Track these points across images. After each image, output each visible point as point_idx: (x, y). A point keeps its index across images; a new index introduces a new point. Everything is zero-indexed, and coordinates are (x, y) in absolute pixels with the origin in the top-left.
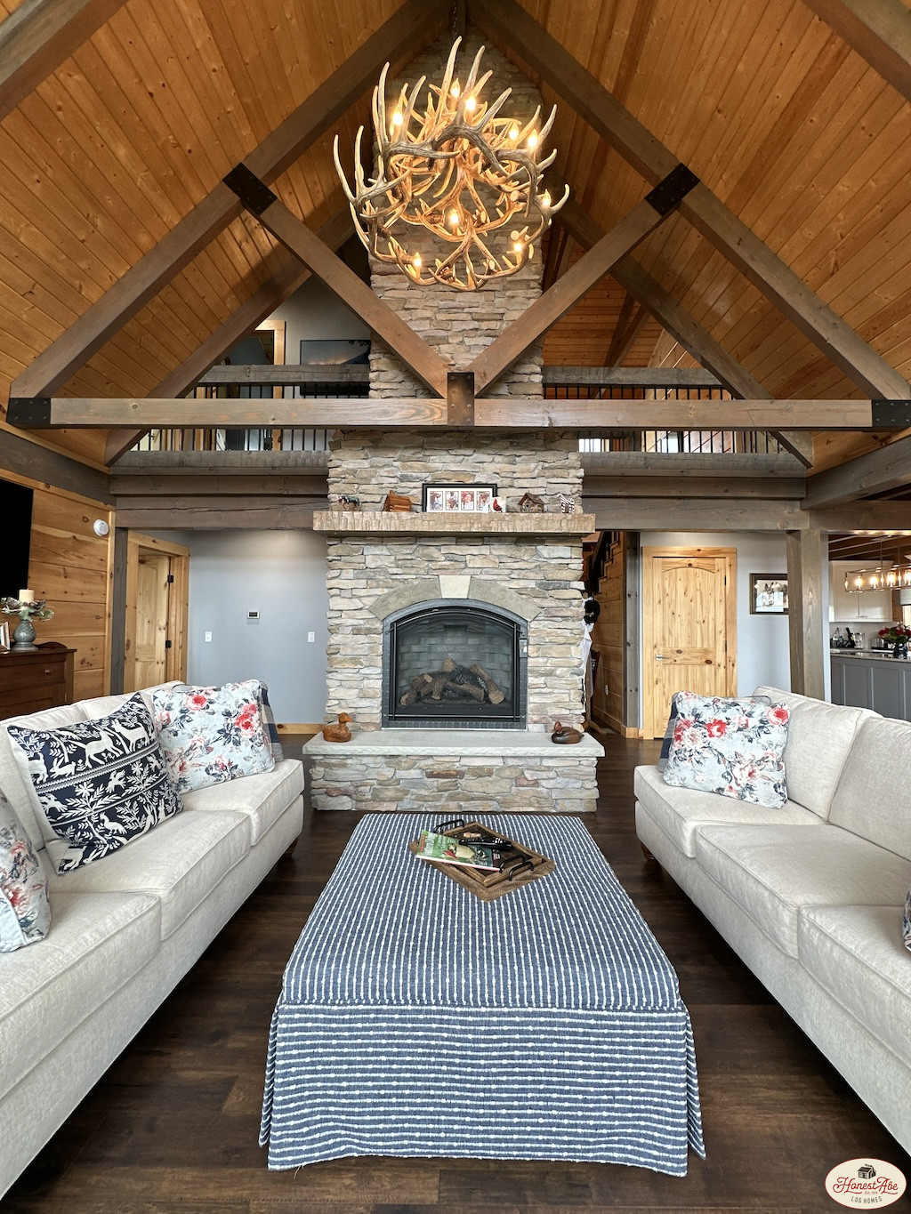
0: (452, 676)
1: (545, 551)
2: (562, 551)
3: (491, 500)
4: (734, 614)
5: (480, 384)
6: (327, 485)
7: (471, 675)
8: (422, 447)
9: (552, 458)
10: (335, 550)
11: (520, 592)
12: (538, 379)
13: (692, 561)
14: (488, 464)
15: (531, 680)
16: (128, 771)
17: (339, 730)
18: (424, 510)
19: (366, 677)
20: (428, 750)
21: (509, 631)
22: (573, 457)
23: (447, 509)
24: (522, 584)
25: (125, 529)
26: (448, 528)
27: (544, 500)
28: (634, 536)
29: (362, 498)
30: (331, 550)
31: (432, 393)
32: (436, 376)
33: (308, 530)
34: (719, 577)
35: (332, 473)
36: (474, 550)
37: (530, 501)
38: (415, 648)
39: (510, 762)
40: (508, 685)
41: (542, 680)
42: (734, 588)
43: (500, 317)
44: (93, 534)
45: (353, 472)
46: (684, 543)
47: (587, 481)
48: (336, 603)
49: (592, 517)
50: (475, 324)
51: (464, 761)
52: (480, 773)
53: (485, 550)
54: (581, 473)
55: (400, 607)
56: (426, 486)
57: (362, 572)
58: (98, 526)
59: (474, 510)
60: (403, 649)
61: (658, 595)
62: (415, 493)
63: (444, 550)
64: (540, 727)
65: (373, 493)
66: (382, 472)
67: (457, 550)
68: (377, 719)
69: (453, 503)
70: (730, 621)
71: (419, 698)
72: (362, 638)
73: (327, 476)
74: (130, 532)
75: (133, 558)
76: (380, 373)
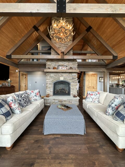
0: (61, 90)
1: (73, 74)
2: (75, 74)
3: (66, 68)
4: (97, 82)
5: (65, 53)
6: (46, 66)
7: (64, 89)
8: (58, 61)
9: (74, 63)
10: (47, 74)
11: (70, 79)
12: (72, 53)
13: (92, 75)
14: (66, 63)
15: (71, 90)
16: (26, 99)
17: (48, 96)
18: (58, 69)
19: (51, 90)
20: (59, 98)
21: (68, 84)
22: (76, 62)
23: (61, 69)
24: (70, 78)
25: (20, 71)
26: (61, 71)
27: (73, 68)
28: (84, 72)
29: (50, 67)
30: (46, 74)
31: (59, 55)
32: (59, 52)
33: (44, 71)
34: (95, 77)
35: (46, 64)
36: (64, 74)
37: (71, 68)
38: (57, 86)
39: (68, 100)
40: (68, 90)
41: (72, 90)
42: (97, 79)
43: (67, 45)
44: (16, 72)
45: (49, 64)
46: (91, 73)
47: (78, 65)
48: (47, 81)
49: (78, 70)
50: (64, 46)
51: (63, 100)
52: (65, 101)
53: (65, 74)
54: (77, 64)
55: (55, 81)
56: (58, 66)
57: (50, 77)
58: (17, 71)
59: (64, 69)
60: (55, 86)
61: (87, 80)
62: (57, 67)
63: (60, 74)
64: (72, 96)
65: (52, 67)
66: (53, 64)
67: (62, 74)
68: (52, 95)
69: (62, 68)
70: (96, 83)
71: (57, 92)
72: (50, 85)
73: (46, 65)
74: (21, 72)
75: (21, 75)
76: (52, 52)
